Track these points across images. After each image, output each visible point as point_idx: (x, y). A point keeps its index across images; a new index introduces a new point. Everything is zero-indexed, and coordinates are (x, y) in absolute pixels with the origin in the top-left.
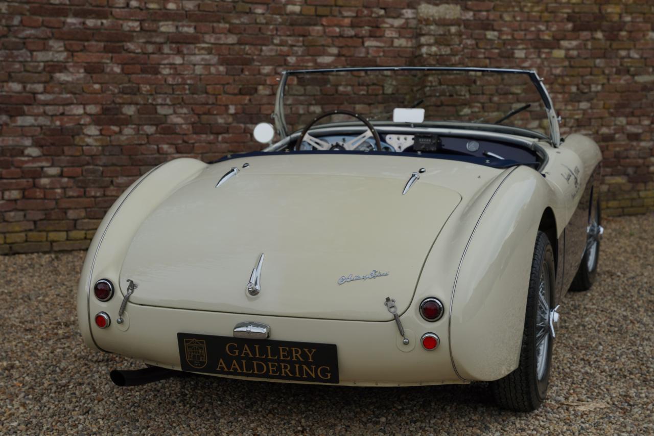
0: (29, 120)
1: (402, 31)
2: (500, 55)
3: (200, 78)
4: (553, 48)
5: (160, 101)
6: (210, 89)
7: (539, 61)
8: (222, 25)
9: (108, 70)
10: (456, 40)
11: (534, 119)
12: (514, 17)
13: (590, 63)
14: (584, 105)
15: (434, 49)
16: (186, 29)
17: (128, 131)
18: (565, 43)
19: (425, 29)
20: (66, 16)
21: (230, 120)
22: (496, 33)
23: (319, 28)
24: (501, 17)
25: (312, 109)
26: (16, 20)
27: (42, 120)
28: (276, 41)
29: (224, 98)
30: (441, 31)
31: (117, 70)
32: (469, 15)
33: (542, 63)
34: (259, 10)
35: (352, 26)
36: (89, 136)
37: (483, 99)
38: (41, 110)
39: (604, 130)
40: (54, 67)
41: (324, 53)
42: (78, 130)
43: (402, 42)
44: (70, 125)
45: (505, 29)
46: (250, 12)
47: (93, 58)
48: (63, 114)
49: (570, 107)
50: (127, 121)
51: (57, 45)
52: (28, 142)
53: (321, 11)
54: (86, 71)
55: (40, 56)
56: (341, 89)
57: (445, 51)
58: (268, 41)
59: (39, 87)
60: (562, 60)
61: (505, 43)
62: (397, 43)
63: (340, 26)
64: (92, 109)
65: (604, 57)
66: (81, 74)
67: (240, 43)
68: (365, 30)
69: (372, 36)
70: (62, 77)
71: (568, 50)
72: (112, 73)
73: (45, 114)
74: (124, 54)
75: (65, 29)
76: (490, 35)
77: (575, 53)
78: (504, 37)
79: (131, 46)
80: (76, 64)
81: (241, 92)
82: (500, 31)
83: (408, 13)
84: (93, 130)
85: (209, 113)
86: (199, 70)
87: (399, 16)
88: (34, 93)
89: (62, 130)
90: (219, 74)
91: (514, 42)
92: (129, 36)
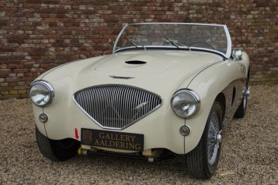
0: (27, 45)
1: (182, 8)
2: (224, 17)
3: (96, 28)
4: (247, 14)
5: (80, 37)
6: (100, 32)
7: (241, 20)
8: (106, 6)
9: (58, 25)
10: (205, 11)
11: (239, 44)
13: (263, 20)
14: (261, 38)
15: (195, 15)
16: (90, 8)
17: (67, 49)
18: (252, 12)
19: (192, 7)
20: (41, 3)
21: (109, 45)
22: (222, 8)
23: (146, 7)
24: (225, 2)
25: (144, 40)
26: (21, 6)
27: (32, 45)
28: (128, 13)
29: (107, 36)
30: (198, 8)
31: (62, 25)
33: (243, 21)
36: (51, 51)
37: (217, 35)
38: (31, 41)
39: (270, 48)
40: (36, 24)
41: (149, 17)
42: (46, 49)
43: (182, 13)
44: (43, 47)
45: (226, 7)
47: (53, 20)
48: (40, 43)
49: (254, 39)
50: (66, 46)
51: (37, 15)
52: (26, 54)
54: (49, 25)
55: (31, 20)
56: (156, 32)
57: (200, 16)
58: (125, 13)
59: (30, 32)
60: (251, 19)
61: (226, 12)
62: (180, 13)
63: (155, 6)
64: (52, 41)
65: (270, 17)
66: (48, 27)
67: (113, 14)
68: (166, 8)
69: (169, 10)
70: (40, 28)
71: (254, 15)
72: (60, 26)
73: (33, 43)
74: (65, 19)
75: (41, 9)
76: (220, 9)
77: (257, 16)
78: (226, 10)
79: (67, 15)
80: (46, 23)
82: (224, 8)
84: (53, 49)
85: (100, 42)
86: (96, 25)
87: (180, 2)
88: (29, 35)
89: (40, 49)
90: (104, 26)
91: (230, 12)
92: (67, 11)
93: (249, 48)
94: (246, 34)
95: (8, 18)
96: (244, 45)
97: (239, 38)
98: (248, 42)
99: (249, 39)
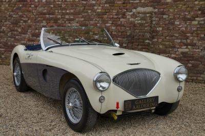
1: (132, 16)
2: (169, 23)
4: (192, 21)
5: (66, 35)
7: (186, 25)
8: (80, 16)
10: (149, 18)
11: (185, 46)
12: (174, 10)
15: (140, 21)
16: (71, 17)
18: (197, 19)
20: (46, 15)
22: (167, 16)
23: (106, 16)
24: (169, 10)
26: (37, 16)
28: (94, 20)
32: (156, 10)
33: (187, 26)
34: (89, 11)
35: (116, 15)
37: (162, 37)
41: (108, 23)
43: (133, 19)
45: (171, 14)
46: (87, 12)
47: (52, 25)
51: (44, 21)
53: (107, 11)
55: (42, 24)
57: (143, 22)
58: (92, 20)
60: (197, 25)
61: (171, 19)
62: (130, 20)
63: (112, 15)
67: (85, 20)
68: (120, 16)
69: (122, 18)
71: (199, 21)
75: (46, 18)
76: (164, 16)
77: (203, 22)
78: (170, 17)
81: (85, 33)
82: (169, 15)
83: (134, 10)
87: (131, 11)
91: (175, 19)
92: (59, 19)
93: (195, 50)
94: (191, 38)
95: (31, 23)
96: (189, 47)
97: (184, 41)
98: (193, 45)
99: (195, 42)
